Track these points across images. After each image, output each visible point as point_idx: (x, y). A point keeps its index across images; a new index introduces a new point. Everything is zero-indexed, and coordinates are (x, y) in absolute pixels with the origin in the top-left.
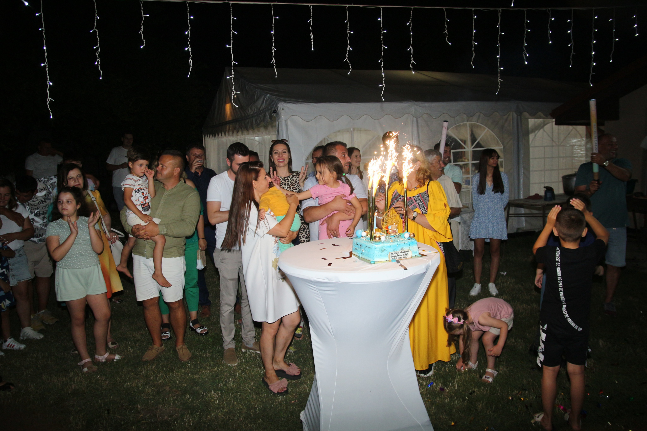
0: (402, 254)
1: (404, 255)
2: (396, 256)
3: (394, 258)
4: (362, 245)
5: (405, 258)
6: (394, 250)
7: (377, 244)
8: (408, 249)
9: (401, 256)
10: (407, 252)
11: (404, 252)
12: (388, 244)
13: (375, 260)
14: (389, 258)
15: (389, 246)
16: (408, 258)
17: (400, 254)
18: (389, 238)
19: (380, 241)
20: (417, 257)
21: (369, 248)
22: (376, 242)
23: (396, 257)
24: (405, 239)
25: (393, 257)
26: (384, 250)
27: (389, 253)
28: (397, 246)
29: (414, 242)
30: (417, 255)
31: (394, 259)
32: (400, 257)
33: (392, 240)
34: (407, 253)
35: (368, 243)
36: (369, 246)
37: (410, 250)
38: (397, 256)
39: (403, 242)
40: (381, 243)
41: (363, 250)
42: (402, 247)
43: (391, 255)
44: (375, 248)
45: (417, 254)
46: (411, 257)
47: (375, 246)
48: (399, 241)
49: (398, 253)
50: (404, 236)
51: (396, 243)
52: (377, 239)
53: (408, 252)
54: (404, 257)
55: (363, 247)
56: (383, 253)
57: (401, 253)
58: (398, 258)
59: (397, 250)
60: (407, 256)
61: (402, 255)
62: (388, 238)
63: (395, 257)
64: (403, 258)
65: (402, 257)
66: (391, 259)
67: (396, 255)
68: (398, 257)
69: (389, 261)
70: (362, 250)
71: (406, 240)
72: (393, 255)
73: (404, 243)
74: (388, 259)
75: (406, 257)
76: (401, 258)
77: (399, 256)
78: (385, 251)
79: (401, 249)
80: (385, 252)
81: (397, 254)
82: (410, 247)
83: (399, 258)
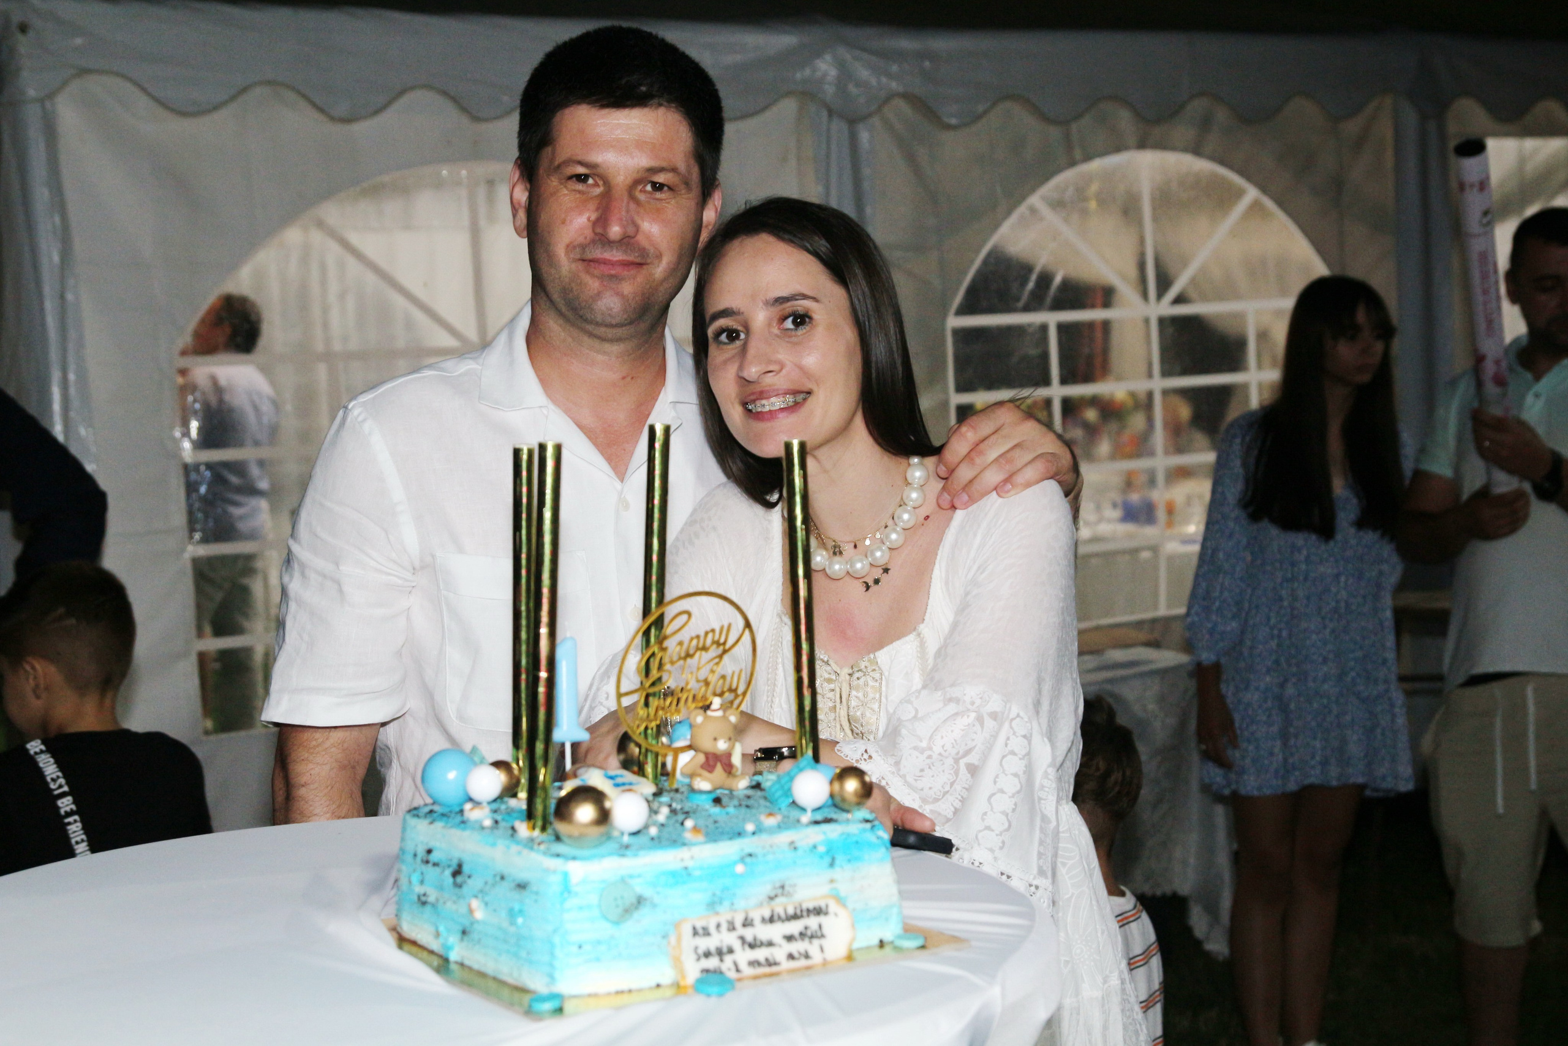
0: (776, 932)
1: (790, 938)
2: (731, 951)
3: (713, 963)
4: (466, 869)
5: (803, 962)
6: (712, 905)
7: (585, 853)
8: (825, 889)
9: (770, 944)
10: (818, 912)
11: (795, 917)
12: (668, 858)
13: (564, 986)
14: (677, 963)
15: (673, 874)
16: (825, 963)
17: (763, 932)
18: (673, 812)
19: (601, 829)
20: (887, 950)
21: (522, 886)
22: (578, 840)
23: (728, 959)
24: (795, 813)
25: (707, 954)
26: (640, 901)
27: (677, 925)
28: (740, 868)
29: (870, 837)
30: (888, 936)
31: (718, 972)
32: (760, 954)
33: (701, 823)
34: (812, 922)
35: (514, 848)
36: (523, 876)
37: (840, 901)
38: (737, 945)
39: (785, 837)
40: (612, 846)
41: (475, 903)
42: (779, 876)
43: (689, 942)
44: (567, 889)
45: (890, 931)
46: (850, 957)
47: (566, 875)
48: (750, 827)
49: (747, 923)
50: (788, 792)
51: (729, 849)
52: (585, 812)
53: (822, 919)
54: (791, 957)
55: (473, 884)
56: (631, 926)
57: (771, 920)
58: (743, 966)
59: (741, 904)
60: (813, 948)
61: (777, 938)
62: (665, 811)
63: (720, 953)
64: (786, 965)
65: (779, 953)
66: (693, 971)
67: (730, 939)
68: (743, 956)
69: (678, 988)
70: (463, 909)
71: (805, 818)
72: (704, 943)
73: (793, 846)
74: (667, 976)
75: (807, 956)
76: (770, 963)
77: (752, 946)
78: (645, 911)
79: (767, 889)
80: (645, 918)
81: (741, 931)
82: (837, 873)
83: (754, 963)
